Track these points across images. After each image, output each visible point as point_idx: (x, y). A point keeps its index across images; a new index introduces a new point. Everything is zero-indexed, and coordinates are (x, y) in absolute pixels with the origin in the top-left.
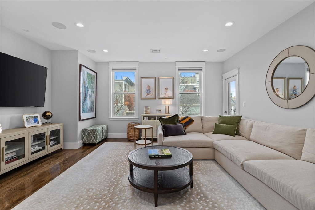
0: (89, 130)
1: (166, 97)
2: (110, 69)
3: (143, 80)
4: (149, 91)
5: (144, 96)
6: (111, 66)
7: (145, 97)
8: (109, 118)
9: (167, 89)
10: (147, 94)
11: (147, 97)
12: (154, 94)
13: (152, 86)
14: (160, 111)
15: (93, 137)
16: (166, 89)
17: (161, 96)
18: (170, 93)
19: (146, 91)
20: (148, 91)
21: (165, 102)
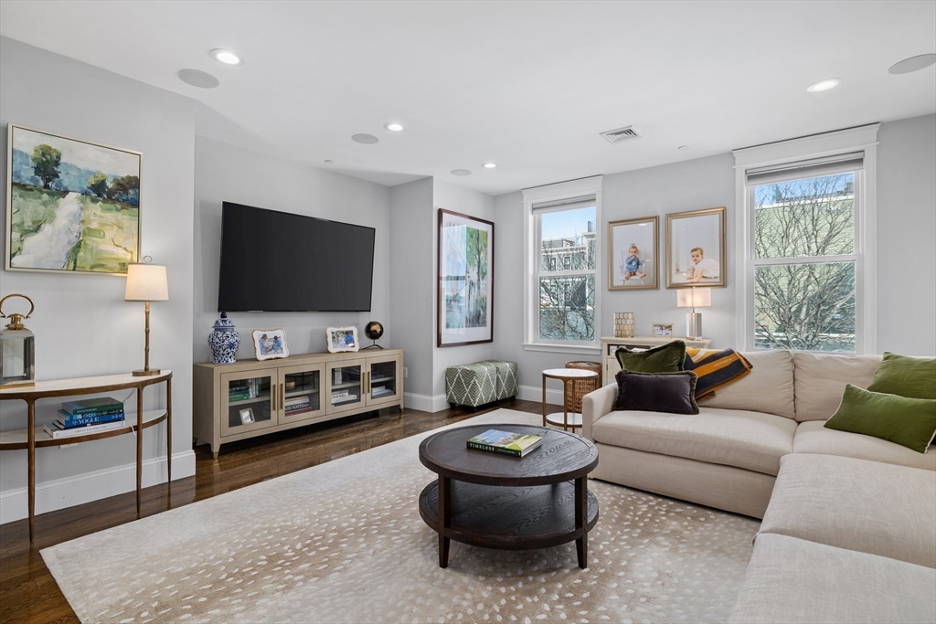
0: (459, 371)
1: (695, 280)
2: (528, 209)
3: (617, 229)
4: (634, 263)
5: (619, 279)
6: (529, 199)
7: (622, 284)
8: (525, 343)
9: (697, 253)
10: (628, 273)
11: (627, 283)
12: (651, 273)
13: (647, 247)
14: (669, 327)
15: (468, 390)
16: (694, 253)
17: (676, 279)
18: (711, 266)
19: (626, 265)
20: (630, 263)
21: (684, 300)
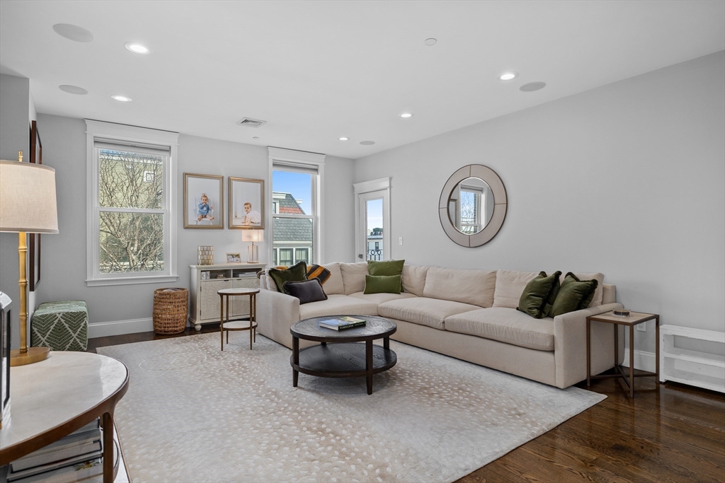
0: (59, 316)
1: (247, 224)
2: (90, 141)
3: (190, 180)
4: (205, 209)
5: (193, 219)
6: (94, 131)
7: (195, 224)
8: (88, 280)
9: (248, 206)
10: (200, 216)
11: (199, 223)
12: (218, 217)
13: (214, 197)
14: (238, 256)
15: (75, 336)
16: (246, 206)
17: (235, 222)
18: (255, 216)
19: (198, 209)
20: (202, 208)
21: (250, 237)
